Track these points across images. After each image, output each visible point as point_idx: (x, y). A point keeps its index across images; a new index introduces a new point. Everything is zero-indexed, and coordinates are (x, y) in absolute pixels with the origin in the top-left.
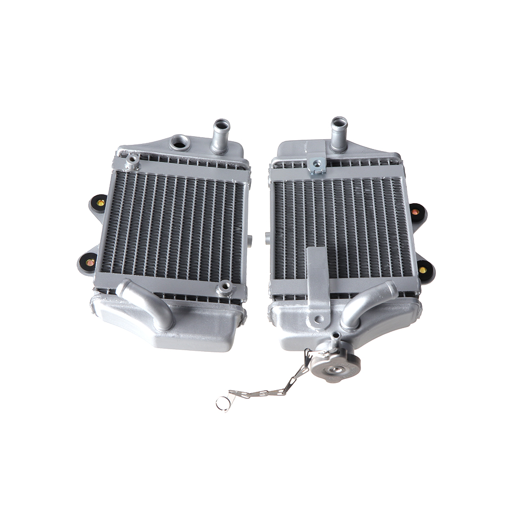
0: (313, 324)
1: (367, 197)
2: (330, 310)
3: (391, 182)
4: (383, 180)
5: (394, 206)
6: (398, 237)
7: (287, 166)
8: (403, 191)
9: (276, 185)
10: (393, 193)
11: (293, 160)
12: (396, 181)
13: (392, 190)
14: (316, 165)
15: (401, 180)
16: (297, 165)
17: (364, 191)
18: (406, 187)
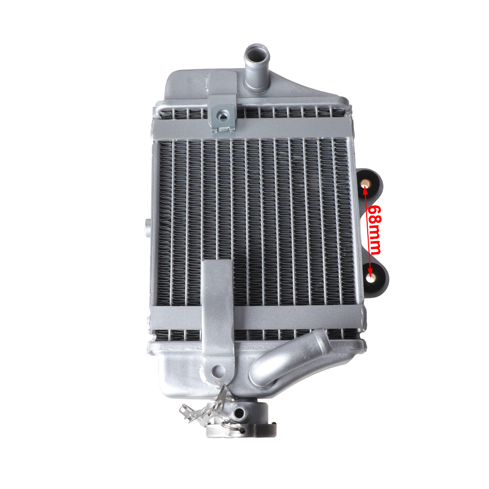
0: (209, 379)
1: (297, 170)
2: (234, 357)
3: (333, 143)
4: (320, 140)
5: (335, 185)
6: (338, 237)
7: (180, 115)
8: (349, 160)
9: (162, 145)
10: (334, 162)
11: (187, 106)
12: (341, 144)
13: (334, 157)
14: (220, 116)
15: (348, 141)
16: (194, 114)
17: (292, 158)
18: (353, 154)
